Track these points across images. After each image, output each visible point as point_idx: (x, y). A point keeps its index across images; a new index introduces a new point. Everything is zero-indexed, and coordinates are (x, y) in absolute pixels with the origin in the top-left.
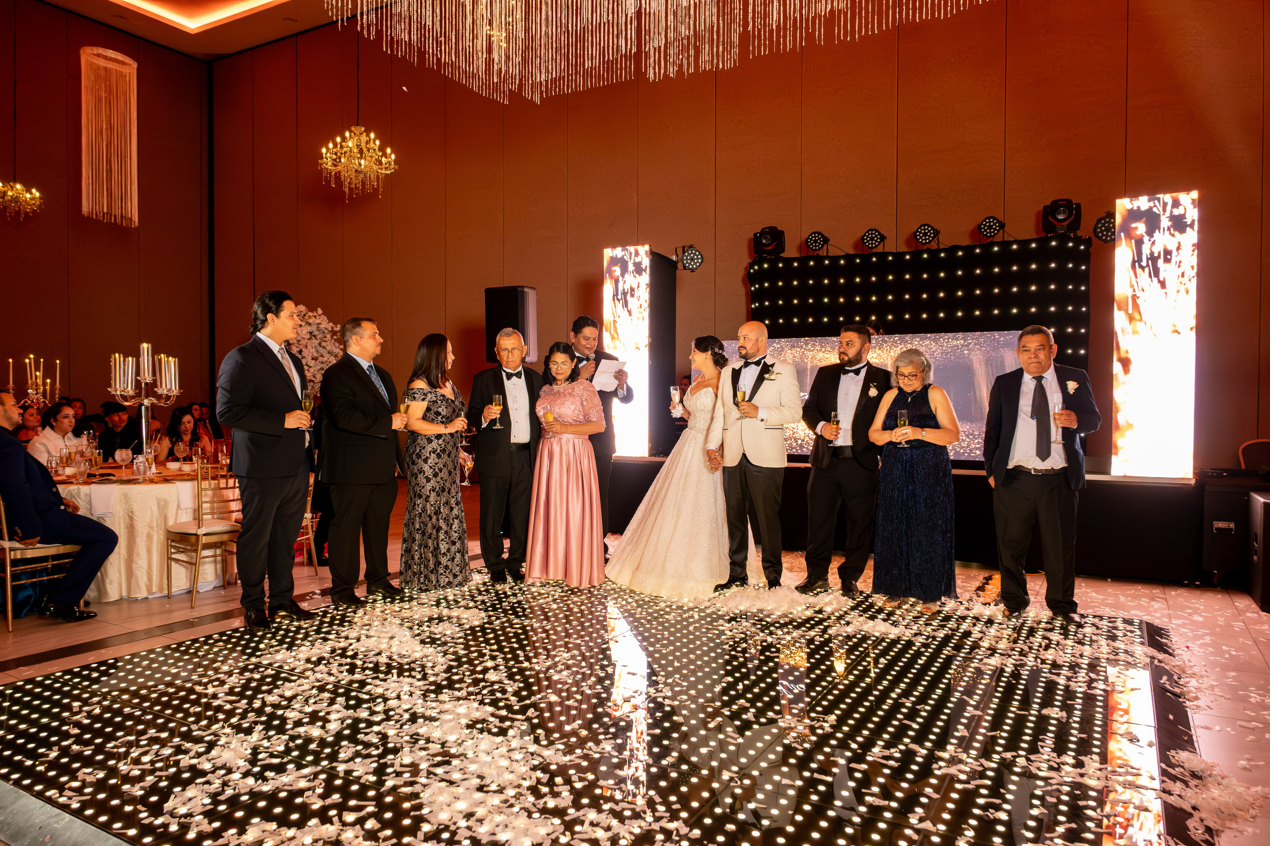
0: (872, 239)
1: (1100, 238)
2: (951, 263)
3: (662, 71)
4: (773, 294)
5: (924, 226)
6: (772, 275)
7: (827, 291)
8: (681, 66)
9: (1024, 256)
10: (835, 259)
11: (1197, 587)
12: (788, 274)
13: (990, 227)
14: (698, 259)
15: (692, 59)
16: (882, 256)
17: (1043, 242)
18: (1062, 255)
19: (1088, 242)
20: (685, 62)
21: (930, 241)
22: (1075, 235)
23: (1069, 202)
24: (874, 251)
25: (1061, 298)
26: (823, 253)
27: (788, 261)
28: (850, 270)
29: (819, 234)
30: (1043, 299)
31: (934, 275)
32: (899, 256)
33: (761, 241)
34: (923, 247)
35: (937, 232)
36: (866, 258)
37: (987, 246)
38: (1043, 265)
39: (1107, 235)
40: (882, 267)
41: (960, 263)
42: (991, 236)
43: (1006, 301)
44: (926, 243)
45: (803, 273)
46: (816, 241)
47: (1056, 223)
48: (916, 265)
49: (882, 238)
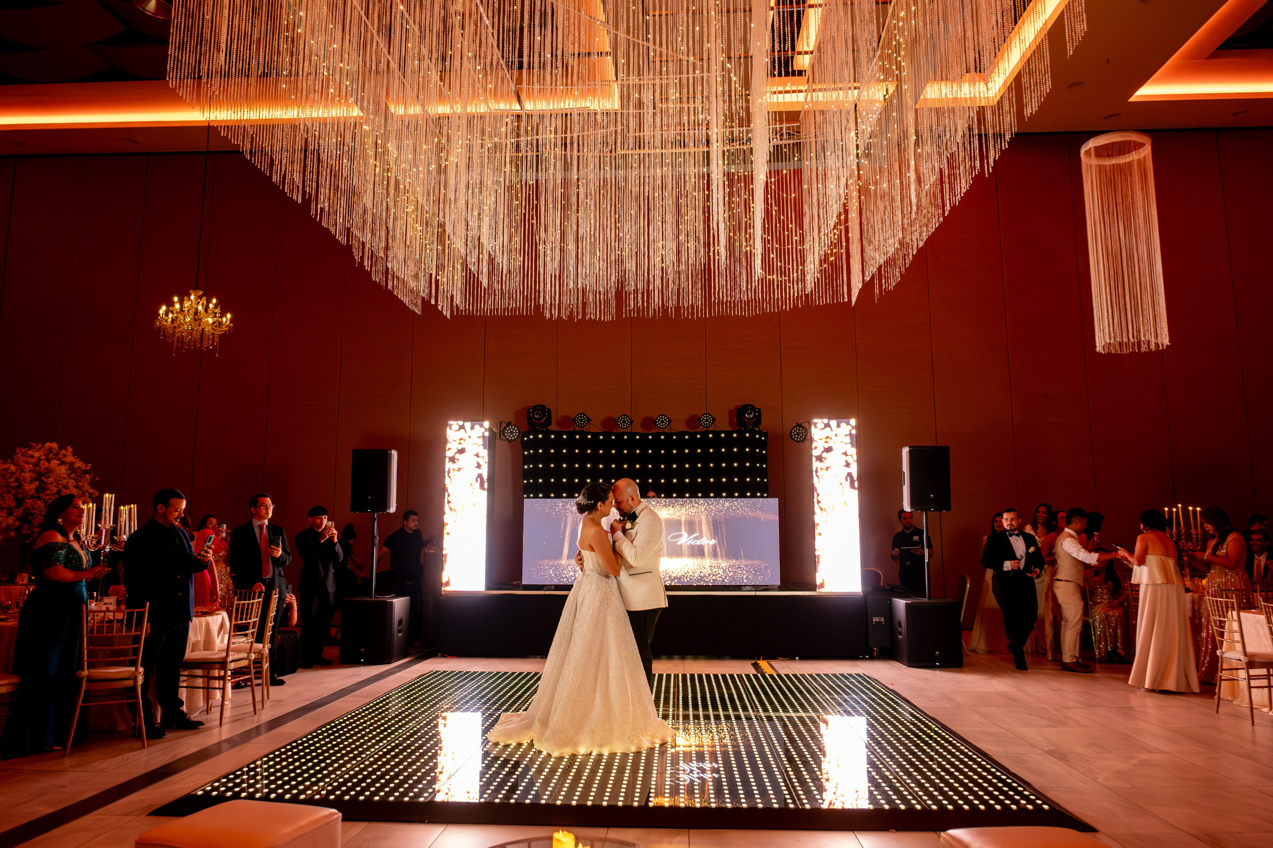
0: (624, 422)
1: (793, 439)
2: (680, 444)
3: (557, 314)
4: (546, 458)
5: (662, 415)
6: (546, 443)
7: (589, 459)
8: (572, 312)
9: (729, 442)
10: (595, 435)
11: (867, 659)
12: (559, 443)
13: (706, 420)
14: (516, 433)
15: (580, 310)
16: (632, 435)
17: (741, 434)
18: (753, 443)
19: (765, 435)
20: (575, 310)
21: (666, 427)
22: (760, 428)
23: (753, 406)
24: (625, 431)
25: (753, 472)
26: (586, 429)
27: (559, 434)
28: (607, 444)
29: (584, 415)
30: (742, 472)
31: (669, 452)
32: (644, 436)
33: (533, 415)
34: (661, 431)
35: (670, 421)
36: (619, 436)
37: (704, 434)
38: (742, 450)
39: (797, 438)
40: (632, 444)
41: (687, 444)
42: (707, 427)
43: (718, 473)
44: (663, 428)
45: (571, 443)
46: (581, 420)
47: (746, 421)
48: (656, 444)
49: (631, 422)
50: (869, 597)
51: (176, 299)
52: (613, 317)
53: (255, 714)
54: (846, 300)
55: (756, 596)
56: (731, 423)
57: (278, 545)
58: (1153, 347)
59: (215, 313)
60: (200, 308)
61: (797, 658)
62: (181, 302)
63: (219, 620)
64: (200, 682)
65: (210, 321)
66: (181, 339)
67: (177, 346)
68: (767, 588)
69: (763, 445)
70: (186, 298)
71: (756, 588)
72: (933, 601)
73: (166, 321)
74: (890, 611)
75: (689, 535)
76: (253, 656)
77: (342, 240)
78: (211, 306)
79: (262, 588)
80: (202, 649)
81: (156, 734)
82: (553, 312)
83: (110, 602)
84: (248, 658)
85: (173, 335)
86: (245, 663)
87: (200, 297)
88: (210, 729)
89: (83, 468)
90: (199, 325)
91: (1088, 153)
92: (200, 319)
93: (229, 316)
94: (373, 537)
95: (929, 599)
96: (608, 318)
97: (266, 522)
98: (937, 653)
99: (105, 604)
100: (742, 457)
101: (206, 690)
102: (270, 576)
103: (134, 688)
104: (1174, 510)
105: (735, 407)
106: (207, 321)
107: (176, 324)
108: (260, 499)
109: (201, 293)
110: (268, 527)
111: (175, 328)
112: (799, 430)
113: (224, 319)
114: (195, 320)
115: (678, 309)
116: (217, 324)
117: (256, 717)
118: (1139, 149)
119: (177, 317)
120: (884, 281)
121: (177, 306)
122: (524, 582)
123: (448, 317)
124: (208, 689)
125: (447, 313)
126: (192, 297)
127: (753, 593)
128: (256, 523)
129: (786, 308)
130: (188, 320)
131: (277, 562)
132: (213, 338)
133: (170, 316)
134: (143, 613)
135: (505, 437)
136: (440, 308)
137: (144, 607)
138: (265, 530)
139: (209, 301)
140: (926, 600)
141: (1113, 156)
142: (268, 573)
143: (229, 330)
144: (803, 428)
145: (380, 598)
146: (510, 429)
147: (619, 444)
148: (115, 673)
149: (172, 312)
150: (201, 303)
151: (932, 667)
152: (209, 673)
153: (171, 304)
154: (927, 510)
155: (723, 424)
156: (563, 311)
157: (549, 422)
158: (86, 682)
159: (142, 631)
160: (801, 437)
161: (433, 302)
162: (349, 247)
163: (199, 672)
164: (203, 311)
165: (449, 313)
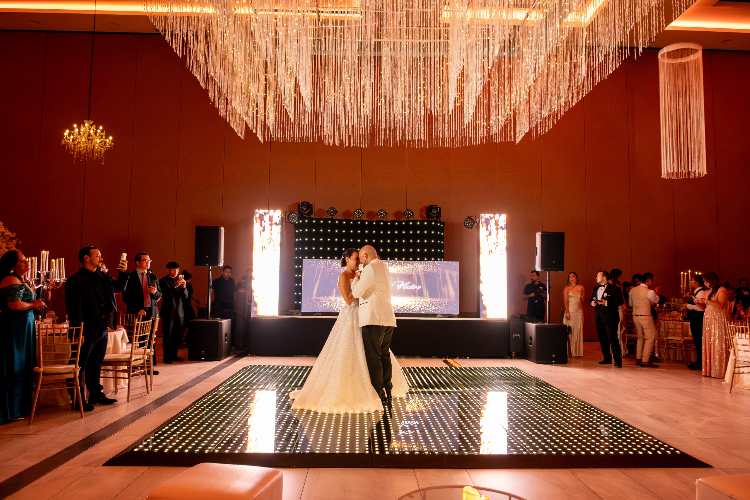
0: (358, 214)
1: (466, 226)
2: (393, 228)
3: (332, 142)
4: (310, 235)
5: (382, 210)
6: (310, 225)
7: (337, 235)
8: (342, 141)
9: (422, 227)
10: (341, 221)
11: (509, 358)
12: (318, 226)
13: (409, 214)
14: (296, 218)
16: (363, 222)
17: (429, 222)
18: (436, 228)
19: (443, 223)
20: (344, 140)
21: (384, 217)
22: (440, 219)
23: (436, 206)
24: (359, 219)
25: (436, 246)
26: (334, 217)
27: (318, 220)
28: (348, 227)
29: (334, 209)
30: (429, 246)
31: (385, 232)
32: (370, 222)
33: (302, 208)
34: (381, 219)
35: (386, 214)
36: (356, 222)
37: (407, 222)
38: (429, 232)
39: (468, 225)
40: (363, 227)
41: (396, 228)
42: (409, 218)
43: (415, 246)
44: (382, 218)
45: (325, 226)
46: (332, 212)
47: (431, 214)
48: (378, 227)
49: (363, 214)
50: (511, 322)
51: (75, 126)
52: (368, 145)
53: (148, 394)
54: (513, 140)
55: (444, 321)
56: (421, 216)
57: (154, 286)
58: (697, 175)
59: (102, 136)
60: (92, 132)
61: (468, 358)
62: (79, 128)
63: (121, 333)
64: (111, 374)
65: (98, 141)
66: (79, 153)
67: (77, 157)
68: (451, 316)
69: (442, 230)
70: (82, 125)
71: (444, 315)
72: (551, 324)
73: (69, 140)
74: (523, 331)
75: (405, 284)
76: (146, 357)
77: (203, 84)
78: (99, 131)
79: (144, 313)
80: (112, 352)
81: (88, 408)
82: (330, 141)
83: (48, 321)
84: (143, 358)
85: (74, 150)
86: (141, 361)
87: (92, 125)
88: (122, 404)
89: (11, 236)
90: (91, 143)
91: (663, 55)
92: (92, 139)
93: (111, 138)
94: (209, 281)
95: (549, 323)
96: (365, 146)
97: (146, 271)
98: (554, 355)
99: (45, 323)
100: (429, 237)
101: (115, 379)
102: (149, 306)
103: (74, 379)
104: (686, 273)
105: (424, 207)
106: (96, 141)
107: (76, 142)
108: (143, 256)
109: (92, 122)
110: (147, 274)
111: (75, 145)
112: (470, 221)
113: (108, 141)
114: (89, 140)
115: (409, 141)
116: (103, 143)
117: (148, 396)
118: (694, 53)
119: (76, 138)
120: (539, 128)
121: (77, 130)
122: (302, 311)
123: (262, 142)
124: (116, 378)
125: (261, 139)
126: (86, 125)
127: (442, 319)
128: (139, 271)
129: (476, 144)
130: (83, 140)
131: (153, 296)
132: (101, 152)
133: (72, 137)
134: (79, 330)
135: (289, 220)
136: (258, 135)
137: (80, 325)
138: (145, 276)
139: (97, 128)
140: (547, 324)
141: (678, 58)
142: (148, 303)
143: (111, 147)
144: (472, 220)
145: (214, 320)
146: (292, 216)
147: (355, 227)
148: (62, 369)
149: (73, 135)
150: (92, 129)
151: (550, 363)
152: (116, 368)
153: (72, 129)
154: (549, 271)
155: (417, 217)
156: (336, 141)
157: (311, 213)
158: (43, 375)
159: (79, 341)
160: (471, 225)
161: (254, 132)
162: (207, 91)
163: (110, 367)
164: (93, 134)
165: (262, 140)
